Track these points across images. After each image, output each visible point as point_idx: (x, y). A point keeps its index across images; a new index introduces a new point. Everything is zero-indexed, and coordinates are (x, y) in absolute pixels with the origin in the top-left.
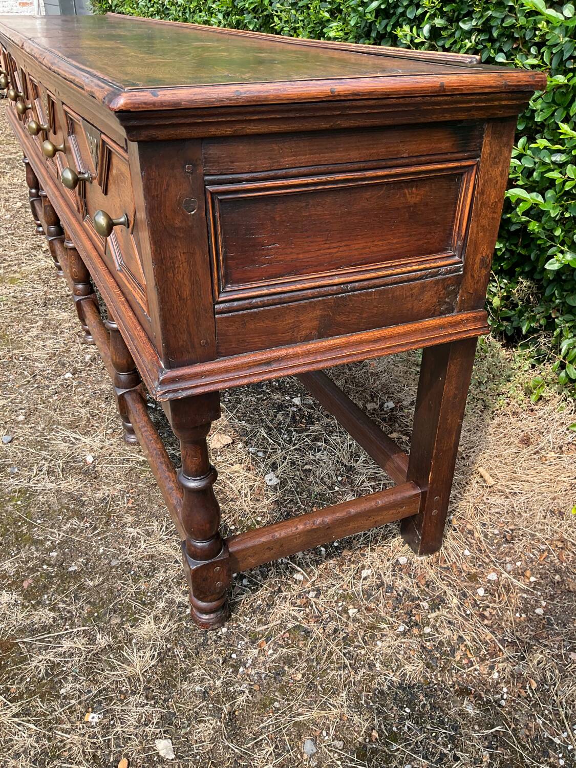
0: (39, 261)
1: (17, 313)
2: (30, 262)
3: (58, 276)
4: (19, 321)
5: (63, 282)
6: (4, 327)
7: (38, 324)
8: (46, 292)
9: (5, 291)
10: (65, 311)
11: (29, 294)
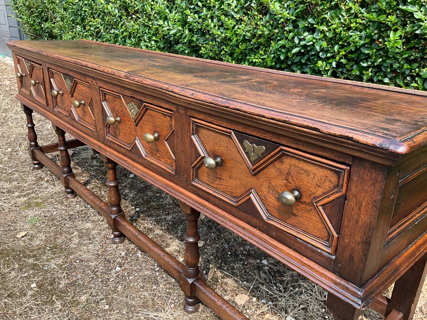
0: (46, 188)
1: (55, 228)
2: (42, 190)
3: (68, 198)
4: (61, 234)
5: (72, 202)
6: (52, 240)
7: (75, 234)
8: (65, 210)
9: (37, 213)
10: (87, 223)
11: (55, 213)
